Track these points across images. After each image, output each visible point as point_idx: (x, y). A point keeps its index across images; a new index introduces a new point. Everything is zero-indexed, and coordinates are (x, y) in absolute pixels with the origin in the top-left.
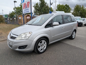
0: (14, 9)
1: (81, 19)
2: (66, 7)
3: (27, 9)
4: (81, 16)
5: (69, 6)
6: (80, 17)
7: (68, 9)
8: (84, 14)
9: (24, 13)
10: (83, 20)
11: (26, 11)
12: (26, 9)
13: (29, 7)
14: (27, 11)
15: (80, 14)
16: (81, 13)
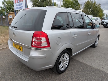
0: (3, 3)
1: (94, 19)
2: (74, 2)
3: (20, 3)
4: (93, 14)
5: (78, 2)
6: (92, 16)
7: (77, 6)
8: (96, 12)
9: (16, 10)
10: (96, 20)
11: (18, 6)
12: (18, 3)
13: (22, 1)
14: (20, 6)
15: (91, 12)
16: (93, 11)
